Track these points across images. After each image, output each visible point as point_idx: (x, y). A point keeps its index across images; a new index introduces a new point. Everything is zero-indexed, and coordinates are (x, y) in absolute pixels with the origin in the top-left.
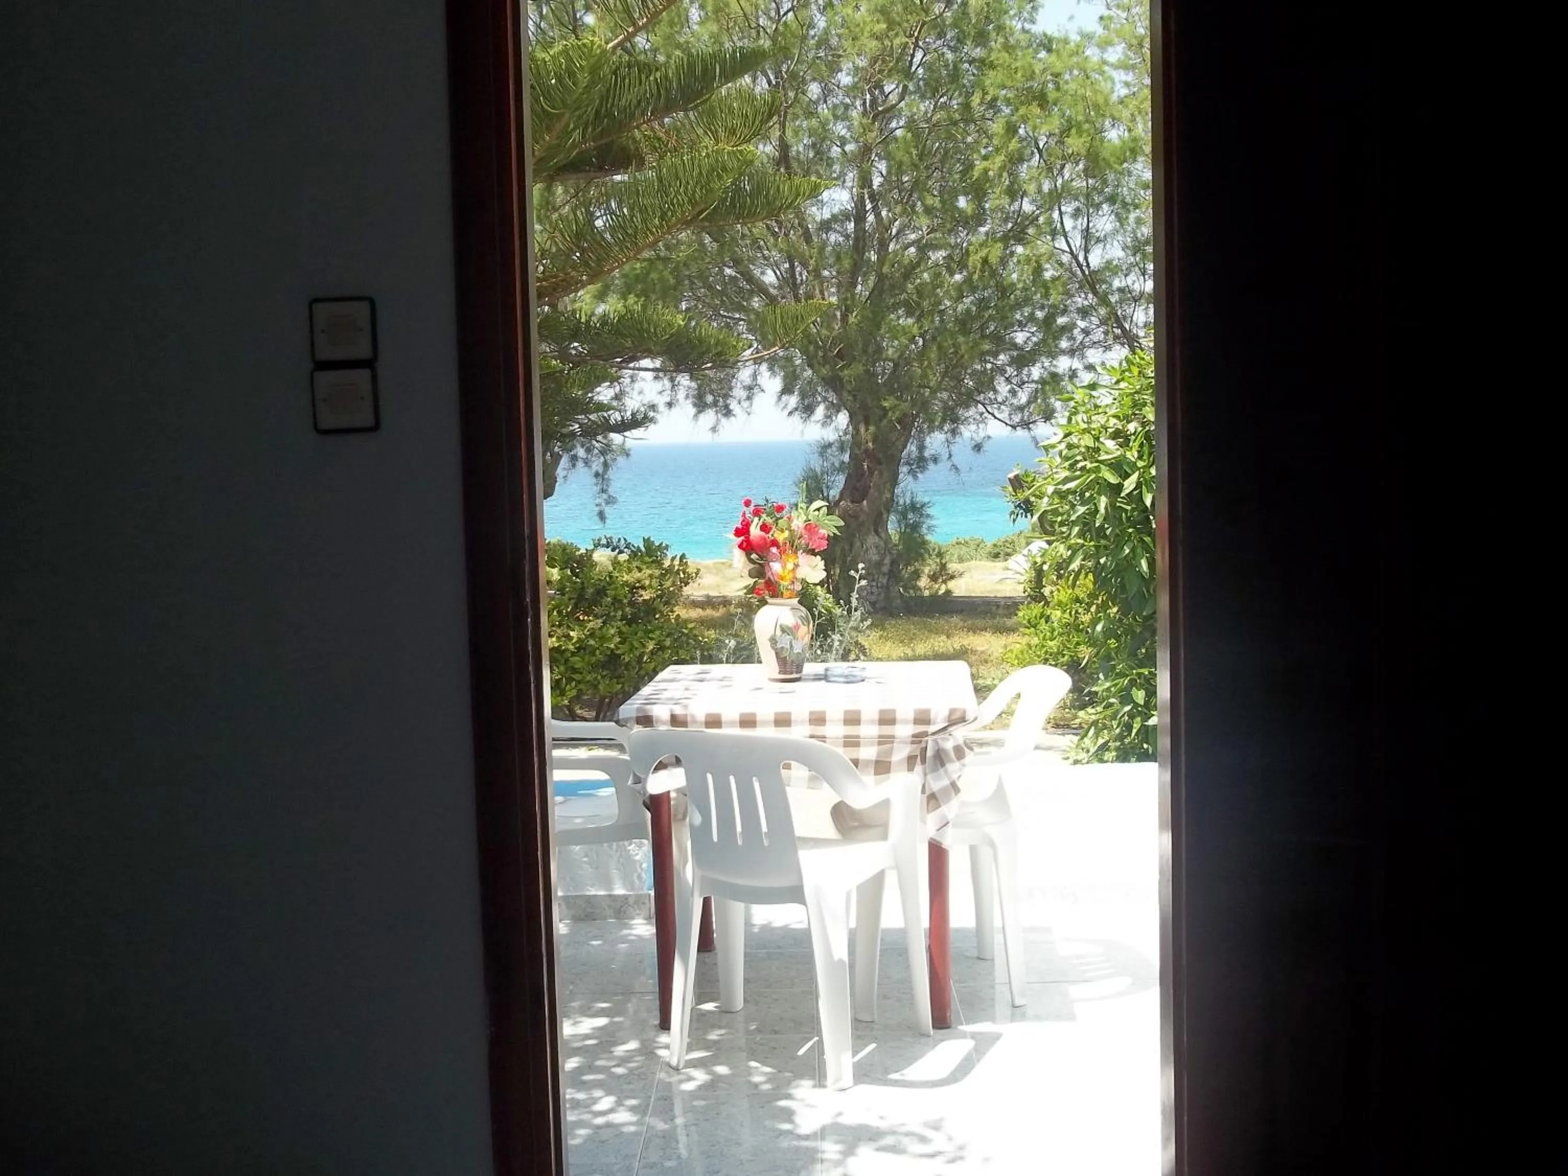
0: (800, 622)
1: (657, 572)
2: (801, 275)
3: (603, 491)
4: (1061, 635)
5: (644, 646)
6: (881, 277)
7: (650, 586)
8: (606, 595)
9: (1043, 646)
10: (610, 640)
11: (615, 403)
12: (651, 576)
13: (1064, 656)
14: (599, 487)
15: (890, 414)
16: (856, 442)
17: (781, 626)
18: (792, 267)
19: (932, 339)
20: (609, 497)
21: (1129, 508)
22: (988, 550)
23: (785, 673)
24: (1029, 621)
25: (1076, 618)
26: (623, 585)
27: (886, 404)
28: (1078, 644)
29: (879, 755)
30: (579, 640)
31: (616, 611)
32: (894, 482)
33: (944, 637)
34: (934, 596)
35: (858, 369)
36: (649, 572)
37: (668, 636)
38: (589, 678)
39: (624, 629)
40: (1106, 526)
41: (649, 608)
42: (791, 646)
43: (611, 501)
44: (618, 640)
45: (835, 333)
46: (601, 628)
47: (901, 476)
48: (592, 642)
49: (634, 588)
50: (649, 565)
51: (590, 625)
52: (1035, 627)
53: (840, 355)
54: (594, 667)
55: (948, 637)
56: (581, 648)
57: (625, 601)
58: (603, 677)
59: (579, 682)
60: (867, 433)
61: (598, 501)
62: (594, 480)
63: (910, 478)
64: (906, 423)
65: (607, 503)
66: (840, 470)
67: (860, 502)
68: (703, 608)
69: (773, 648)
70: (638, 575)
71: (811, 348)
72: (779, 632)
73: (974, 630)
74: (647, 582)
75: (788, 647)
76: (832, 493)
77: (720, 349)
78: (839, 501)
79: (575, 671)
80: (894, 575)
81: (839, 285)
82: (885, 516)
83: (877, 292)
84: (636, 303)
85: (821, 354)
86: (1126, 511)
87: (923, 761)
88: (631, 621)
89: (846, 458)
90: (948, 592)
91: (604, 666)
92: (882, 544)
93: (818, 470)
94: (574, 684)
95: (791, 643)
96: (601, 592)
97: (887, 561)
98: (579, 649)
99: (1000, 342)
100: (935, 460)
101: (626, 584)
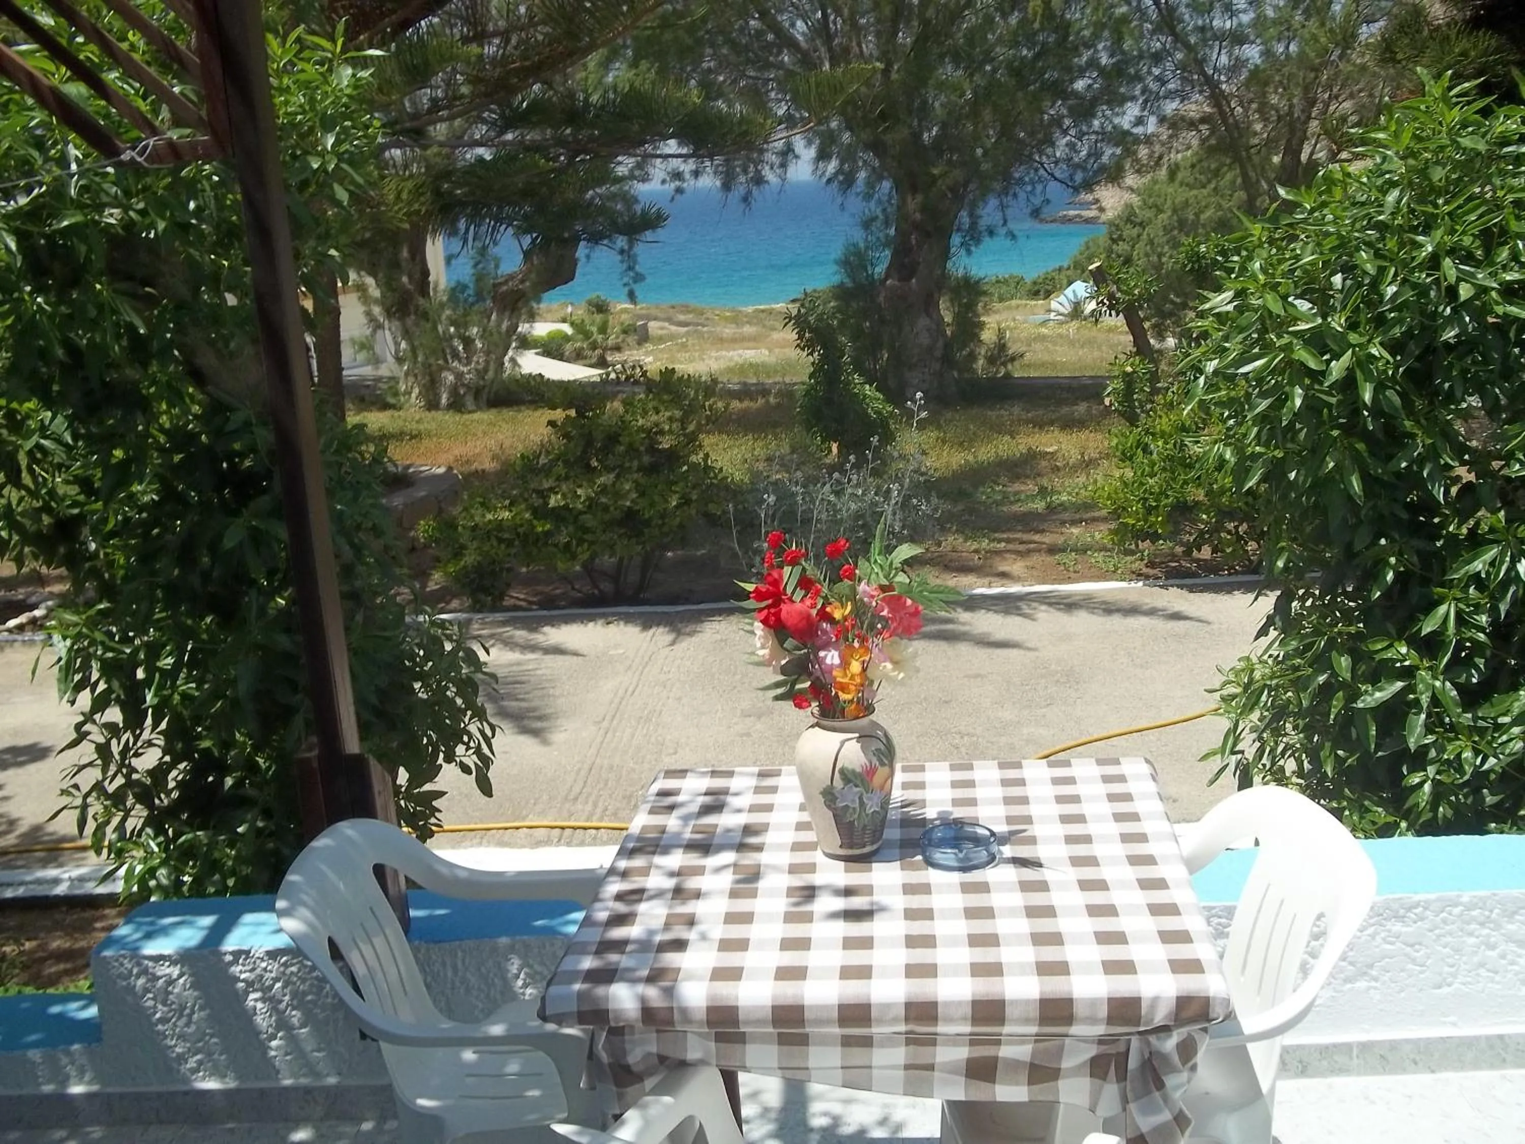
0: (875, 761)
1: (678, 414)
2: (835, 23)
3: (630, 268)
4: (1164, 469)
5: (667, 501)
6: (925, 23)
7: (670, 432)
8: (619, 442)
9: (1142, 484)
10: (624, 496)
11: (637, 173)
12: (671, 419)
13: (1167, 497)
14: (625, 266)
15: (940, 182)
16: (902, 215)
17: (842, 772)
18: (825, 15)
19: (983, 96)
20: (637, 274)
21: (1333, 400)
22: (1028, 287)
23: (851, 847)
24: (1123, 453)
25: (1181, 450)
26: (638, 431)
27: (935, 171)
28: (1186, 482)
29: (1034, 1054)
30: (589, 498)
31: (631, 460)
32: (945, 255)
33: (1007, 438)
34: (993, 380)
35: (903, 133)
36: (668, 414)
37: (694, 487)
38: (603, 538)
39: (642, 481)
40: (1298, 426)
41: (673, 457)
42: (862, 803)
43: (639, 278)
44: (634, 495)
45: (877, 90)
46: (614, 484)
47: (953, 250)
48: (604, 500)
49: (653, 434)
50: (668, 405)
51: (602, 480)
52: (1130, 458)
53: (883, 116)
54: (608, 526)
55: (1013, 438)
56: (592, 504)
57: (642, 449)
58: (620, 536)
59: (592, 543)
60: (913, 203)
61: (626, 280)
62: (619, 257)
63: (963, 252)
64: (957, 194)
65: (635, 282)
66: (886, 245)
67: (909, 279)
68: (741, 400)
69: (829, 807)
70: (654, 418)
71: (849, 109)
72: (838, 783)
73: (1040, 425)
74: (667, 428)
75: (857, 805)
76: (878, 270)
77: (744, 128)
78: (886, 279)
79: (586, 530)
80: (947, 360)
81: (878, 35)
82: (936, 295)
83: (921, 41)
84: (649, 70)
85: (860, 114)
86: (1329, 406)
87: (1122, 1076)
88: (651, 470)
89: (892, 232)
90: (1008, 376)
91: (620, 523)
92: (934, 327)
93: (862, 245)
94: (586, 545)
95: (861, 798)
96: (613, 439)
97: (940, 344)
98: (590, 507)
99: (1059, 91)
100: (991, 233)
101: (641, 429)
